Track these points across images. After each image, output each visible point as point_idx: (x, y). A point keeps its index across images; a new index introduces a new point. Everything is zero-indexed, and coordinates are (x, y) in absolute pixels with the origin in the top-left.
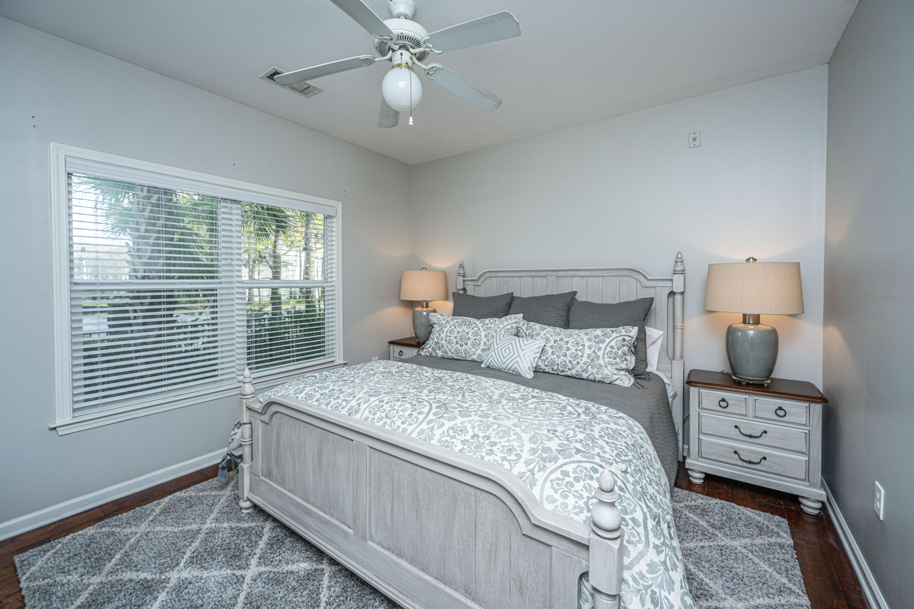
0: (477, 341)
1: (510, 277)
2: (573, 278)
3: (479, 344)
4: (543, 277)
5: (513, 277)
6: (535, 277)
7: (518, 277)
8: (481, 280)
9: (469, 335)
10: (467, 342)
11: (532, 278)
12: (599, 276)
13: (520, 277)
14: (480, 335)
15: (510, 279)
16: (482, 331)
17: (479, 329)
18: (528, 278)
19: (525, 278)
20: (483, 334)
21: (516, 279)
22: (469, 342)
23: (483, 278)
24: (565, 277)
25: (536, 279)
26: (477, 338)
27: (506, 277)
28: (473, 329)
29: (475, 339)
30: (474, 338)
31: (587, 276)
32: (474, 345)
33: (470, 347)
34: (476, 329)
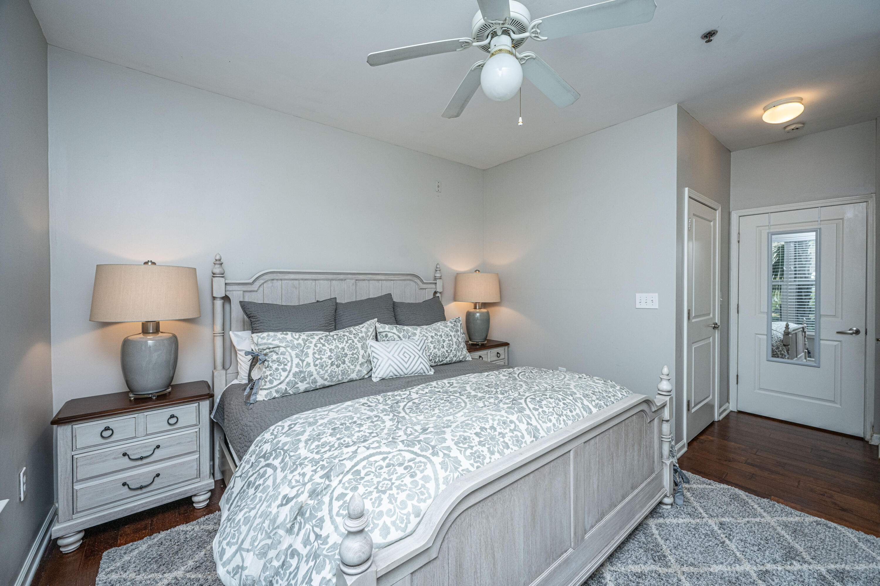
0: (355, 355)
1: (302, 279)
2: (370, 282)
3: (358, 359)
4: (342, 280)
5: (306, 280)
6: (333, 280)
7: (312, 280)
8: (257, 284)
9: (346, 351)
10: (344, 360)
11: (329, 282)
12: (391, 280)
13: (315, 280)
14: (357, 348)
15: (302, 282)
16: (357, 343)
17: (353, 342)
18: (326, 282)
19: (321, 282)
20: (359, 345)
21: (309, 282)
22: (346, 359)
23: (262, 281)
24: (364, 280)
25: (334, 282)
26: (355, 352)
27: (296, 280)
28: (347, 342)
29: (353, 354)
30: (351, 353)
31: (381, 280)
32: (353, 361)
33: (349, 364)
34: (350, 341)
